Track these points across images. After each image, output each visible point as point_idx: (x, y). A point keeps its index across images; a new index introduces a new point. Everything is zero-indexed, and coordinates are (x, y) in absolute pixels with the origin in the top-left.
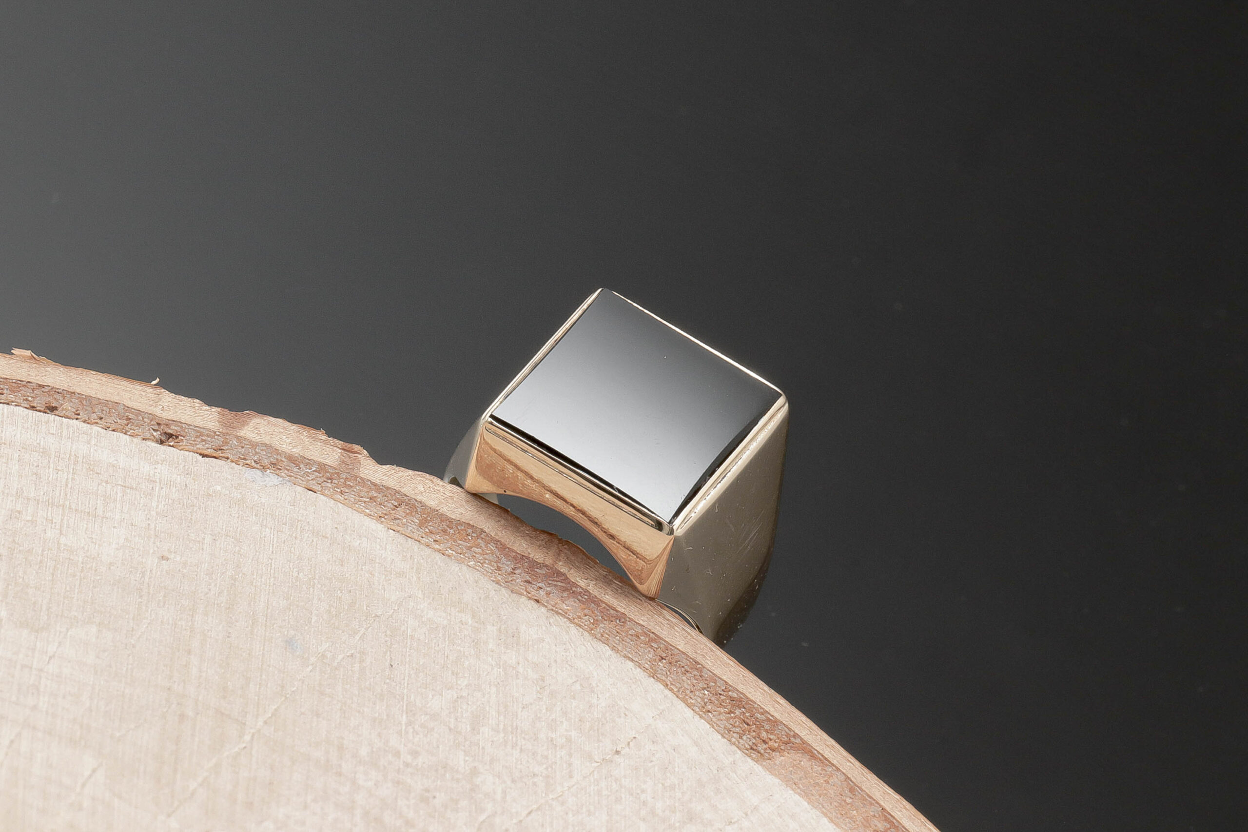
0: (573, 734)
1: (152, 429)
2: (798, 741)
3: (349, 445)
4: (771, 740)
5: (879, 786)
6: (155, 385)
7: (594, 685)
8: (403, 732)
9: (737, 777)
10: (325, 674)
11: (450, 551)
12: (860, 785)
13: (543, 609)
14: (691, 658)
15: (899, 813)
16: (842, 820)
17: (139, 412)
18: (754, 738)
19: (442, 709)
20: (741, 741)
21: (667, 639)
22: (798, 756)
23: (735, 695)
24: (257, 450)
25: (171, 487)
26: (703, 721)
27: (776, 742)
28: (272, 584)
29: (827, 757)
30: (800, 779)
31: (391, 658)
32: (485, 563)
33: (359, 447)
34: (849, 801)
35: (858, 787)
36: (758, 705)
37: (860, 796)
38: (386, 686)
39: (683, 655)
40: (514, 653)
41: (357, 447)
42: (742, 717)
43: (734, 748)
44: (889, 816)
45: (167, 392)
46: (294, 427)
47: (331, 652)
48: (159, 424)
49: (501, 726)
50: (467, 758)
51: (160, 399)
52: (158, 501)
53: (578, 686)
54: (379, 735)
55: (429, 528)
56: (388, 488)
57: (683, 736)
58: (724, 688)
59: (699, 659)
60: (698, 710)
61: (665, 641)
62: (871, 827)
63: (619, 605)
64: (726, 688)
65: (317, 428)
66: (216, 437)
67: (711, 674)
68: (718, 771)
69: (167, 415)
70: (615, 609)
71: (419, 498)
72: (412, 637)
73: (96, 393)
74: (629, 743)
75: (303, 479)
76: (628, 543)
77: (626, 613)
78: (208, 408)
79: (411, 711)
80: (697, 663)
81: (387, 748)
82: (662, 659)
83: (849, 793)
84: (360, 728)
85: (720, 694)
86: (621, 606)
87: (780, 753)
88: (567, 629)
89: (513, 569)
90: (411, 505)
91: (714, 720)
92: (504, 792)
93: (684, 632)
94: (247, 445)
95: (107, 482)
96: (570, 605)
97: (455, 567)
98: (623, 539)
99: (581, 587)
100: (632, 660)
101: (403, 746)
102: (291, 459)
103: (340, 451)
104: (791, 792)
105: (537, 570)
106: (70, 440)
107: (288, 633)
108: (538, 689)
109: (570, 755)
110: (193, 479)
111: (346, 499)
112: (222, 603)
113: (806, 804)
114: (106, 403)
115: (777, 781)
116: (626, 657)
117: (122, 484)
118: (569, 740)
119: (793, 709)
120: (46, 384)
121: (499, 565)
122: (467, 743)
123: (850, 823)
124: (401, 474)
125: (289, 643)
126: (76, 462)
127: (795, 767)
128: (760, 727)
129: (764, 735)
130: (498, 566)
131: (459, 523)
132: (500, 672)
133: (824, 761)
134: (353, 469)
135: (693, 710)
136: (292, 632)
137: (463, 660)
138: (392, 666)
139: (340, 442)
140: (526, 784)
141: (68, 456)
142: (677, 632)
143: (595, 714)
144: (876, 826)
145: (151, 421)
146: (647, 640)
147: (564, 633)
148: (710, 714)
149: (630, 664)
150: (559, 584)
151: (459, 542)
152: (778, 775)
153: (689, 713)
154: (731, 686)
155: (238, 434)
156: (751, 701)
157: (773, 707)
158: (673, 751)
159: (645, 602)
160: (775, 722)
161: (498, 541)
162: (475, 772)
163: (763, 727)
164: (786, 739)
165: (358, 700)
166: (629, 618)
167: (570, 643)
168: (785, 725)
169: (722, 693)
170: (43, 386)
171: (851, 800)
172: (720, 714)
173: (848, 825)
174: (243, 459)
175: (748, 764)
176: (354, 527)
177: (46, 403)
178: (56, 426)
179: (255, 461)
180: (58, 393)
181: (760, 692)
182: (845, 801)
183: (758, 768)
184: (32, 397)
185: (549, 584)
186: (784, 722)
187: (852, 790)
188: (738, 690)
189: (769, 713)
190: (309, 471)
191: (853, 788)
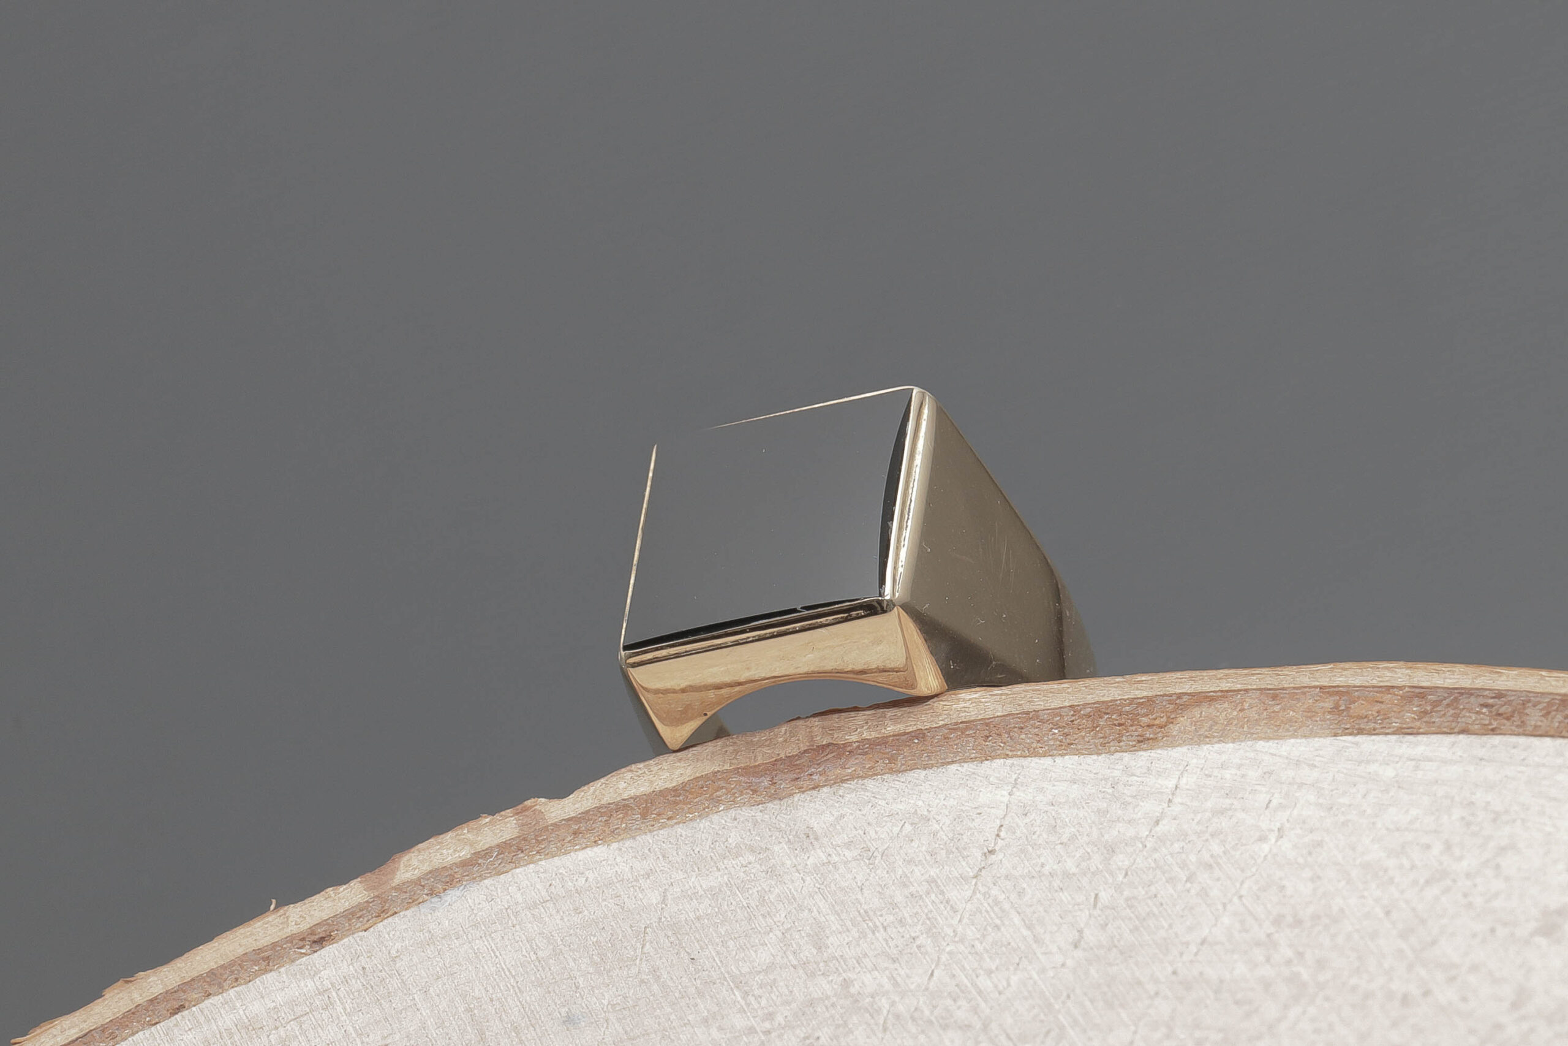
0: (933, 872)
1: (298, 948)
2: (1185, 698)
3: (520, 806)
4: (1155, 719)
5: (1303, 671)
6: (275, 909)
7: (926, 813)
8: (745, 1007)
9: (1138, 777)
10: (626, 1019)
11: (691, 816)
12: (1281, 686)
13: (825, 790)
14: (1018, 714)
15: (1341, 679)
16: (1281, 730)
17: (274, 945)
18: (1136, 731)
19: (773, 956)
20: (1122, 744)
21: (980, 717)
22: (1196, 712)
23: (1089, 710)
24: (423, 884)
25: (349, 981)
26: (1067, 757)
27: (1162, 717)
28: (515, 984)
29: (1227, 689)
30: (1211, 728)
31: (687, 952)
32: (736, 797)
33: (533, 800)
34: (1277, 708)
35: (1280, 689)
36: (1120, 700)
37: (1287, 695)
38: (698, 982)
39: (1008, 718)
40: (819, 851)
41: (528, 803)
42: (1109, 723)
43: (1118, 755)
44: (1332, 689)
45: (292, 905)
46: (450, 835)
47: (619, 996)
48: (303, 939)
49: (849, 923)
50: (830, 978)
51: (288, 918)
52: (342, 1004)
53: (908, 828)
54: (720, 1029)
55: (655, 812)
56: (587, 812)
57: (1054, 786)
58: (1072, 713)
59: (1027, 707)
60: (1055, 752)
61: (980, 720)
62: (1318, 713)
63: (907, 726)
64: (1075, 712)
65: (475, 816)
66: (371, 905)
67: (1049, 711)
68: (1113, 787)
69: (304, 926)
70: (905, 734)
71: (625, 796)
72: (698, 919)
73: (216, 963)
74: (998, 835)
75: (489, 871)
76: (881, 665)
77: (920, 727)
78: (345, 887)
79: (741, 982)
80: (1028, 713)
81: (737, 1034)
82: (988, 737)
83: (1273, 703)
84: (696, 1038)
85: (1072, 721)
86: (911, 725)
87: (1172, 723)
88: (863, 787)
89: (770, 781)
90: (623, 807)
91: (1079, 747)
92: (892, 978)
93: (994, 697)
94: (409, 887)
95: (277, 1028)
96: (853, 765)
97: (704, 824)
98: (874, 666)
99: (855, 742)
100: (953, 762)
101: (752, 1019)
102: (465, 864)
103: (513, 818)
104: (1208, 746)
105: (798, 762)
106: (212, 1021)
107: (560, 1014)
108: (867, 861)
109: (942, 893)
110: (368, 957)
111: (548, 854)
112: (471, 1041)
113: (1231, 745)
114: (232, 963)
115: (1184, 749)
116: (943, 764)
117: (293, 1017)
118: (932, 881)
119: (1161, 675)
120: (157, 994)
121: (752, 788)
122: (821, 964)
123: (1291, 726)
124: (592, 789)
125: (569, 1020)
126: (231, 1035)
127: (1199, 723)
128: (1135, 718)
129: (1145, 720)
130: (752, 790)
131: (684, 785)
132: (815, 878)
133: (1225, 694)
134: (538, 822)
135: (1050, 756)
136: (564, 1011)
137: (766, 898)
138: (693, 959)
139: (508, 811)
140: (911, 954)
141: (218, 1036)
142: (986, 702)
143: (944, 837)
144: (1322, 707)
145: (292, 942)
146: (959, 733)
147: (862, 793)
148: (1072, 746)
149: (953, 767)
150: (830, 756)
151: (695, 801)
152: (1184, 743)
153: (1047, 761)
154: (1078, 706)
155: (394, 885)
156: (1111, 701)
157: (1138, 689)
158: (1052, 807)
159: (934, 702)
160: (1150, 700)
161: (738, 768)
162: (846, 984)
163: (1139, 715)
164: (1171, 707)
165: (676, 1016)
166: (926, 729)
167: (874, 797)
168: (1161, 695)
169: (1073, 718)
170: (156, 998)
171: (1279, 706)
172: (1083, 738)
173: (1291, 729)
174: (413, 902)
175: (1143, 758)
176: (570, 871)
177: (168, 1010)
178: (189, 1020)
179: (427, 895)
180: (175, 992)
181: (1114, 687)
182: (1274, 712)
183: (1154, 754)
184: (149, 1016)
185: (818, 764)
186: (1159, 693)
187: (1274, 697)
188: (1089, 704)
189: (1138, 698)
190: (491, 859)
191: (1274, 694)
